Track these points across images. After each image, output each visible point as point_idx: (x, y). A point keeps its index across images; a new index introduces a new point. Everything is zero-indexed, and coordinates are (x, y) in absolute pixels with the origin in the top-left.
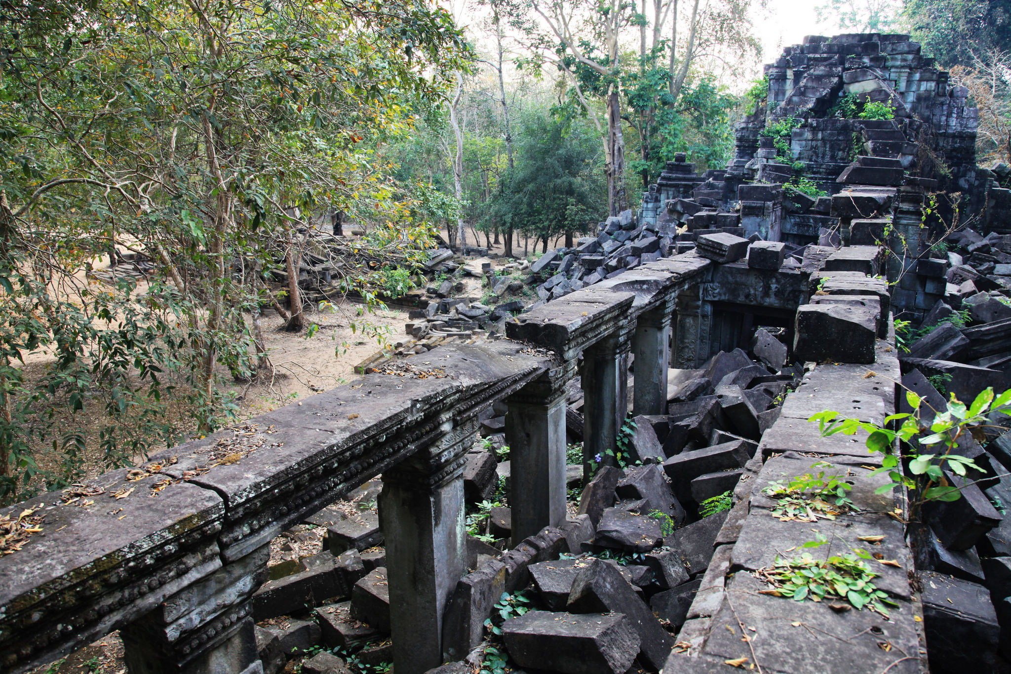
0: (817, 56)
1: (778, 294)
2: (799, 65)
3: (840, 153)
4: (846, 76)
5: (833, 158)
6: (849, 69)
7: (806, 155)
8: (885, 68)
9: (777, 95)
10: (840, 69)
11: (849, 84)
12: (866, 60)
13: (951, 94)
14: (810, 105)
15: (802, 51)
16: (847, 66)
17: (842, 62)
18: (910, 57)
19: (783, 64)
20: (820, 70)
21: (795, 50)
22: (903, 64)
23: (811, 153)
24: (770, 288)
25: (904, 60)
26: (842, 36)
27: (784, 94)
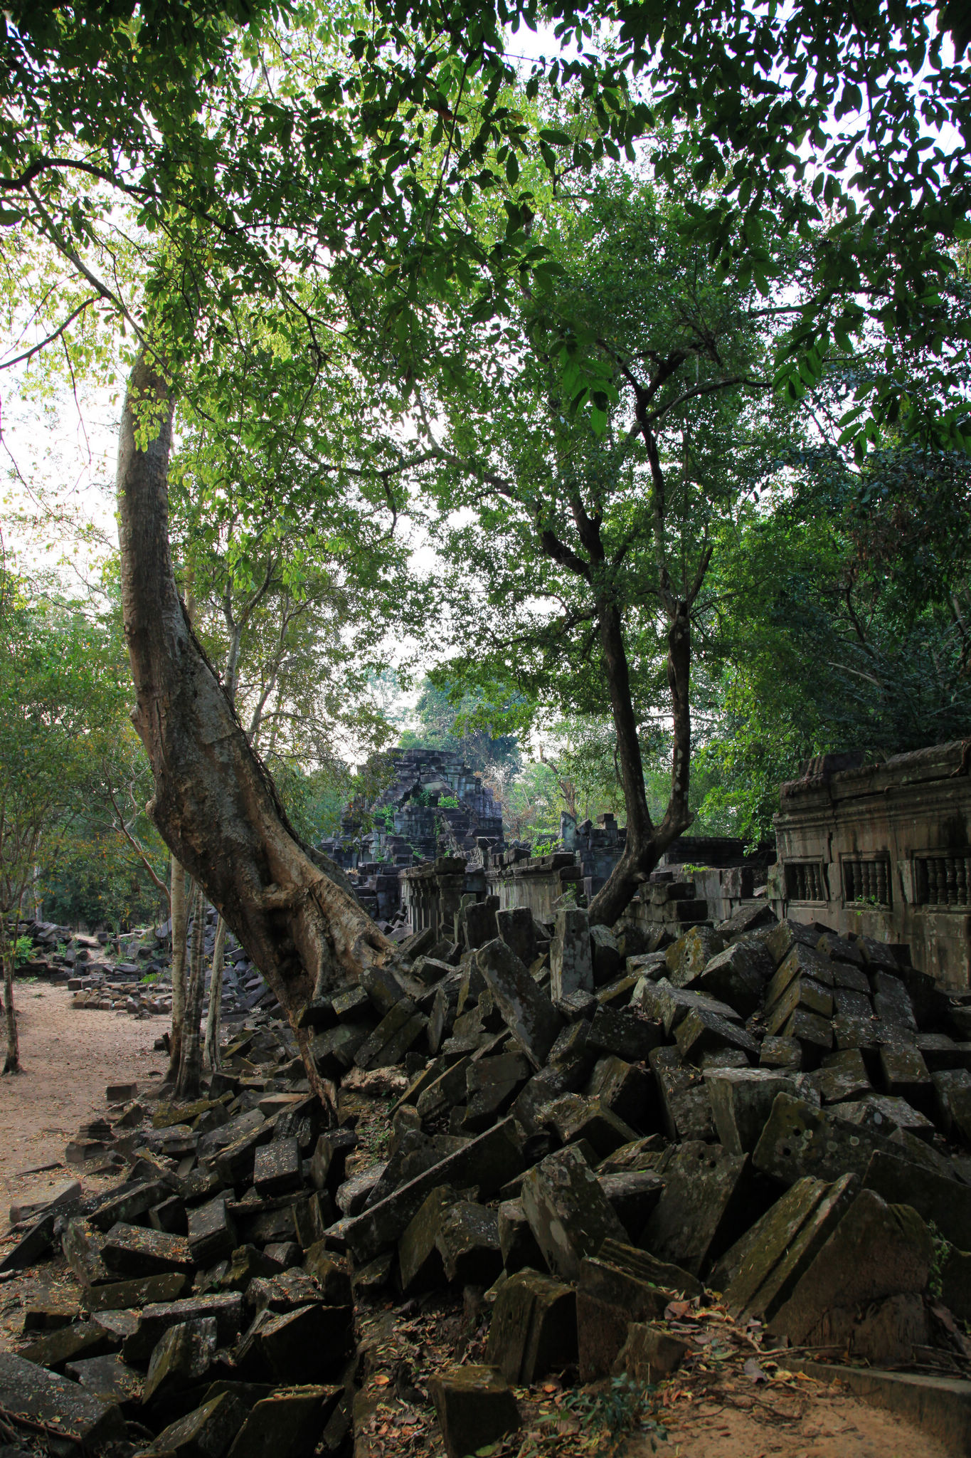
3: (427, 830)
4: (422, 778)
5: (422, 833)
6: (423, 773)
7: (404, 830)
8: (445, 774)
10: (417, 773)
11: (425, 783)
12: (433, 768)
13: (484, 792)
16: (421, 771)
17: (418, 768)
20: (406, 773)
22: (455, 772)
23: (408, 830)
25: (455, 768)
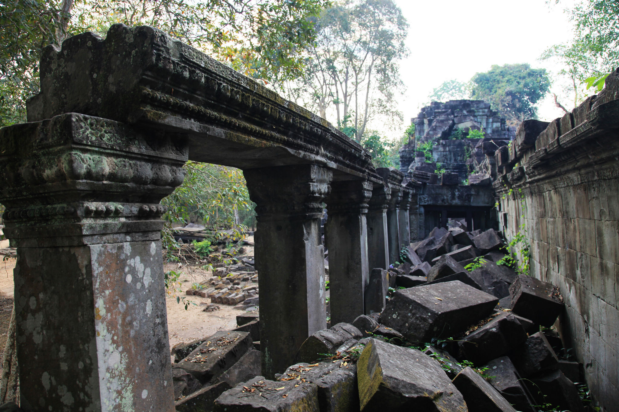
0: (440, 110)
1: (460, 197)
2: (430, 116)
3: (459, 158)
4: (456, 120)
5: (455, 160)
6: (457, 116)
7: (441, 159)
8: (475, 116)
9: (420, 132)
10: (452, 116)
11: (458, 124)
12: (465, 112)
13: (508, 130)
14: (439, 135)
15: (431, 109)
16: (456, 115)
17: (453, 113)
18: (486, 110)
19: (422, 116)
20: (442, 117)
21: (427, 108)
22: (483, 114)
23: (443, 158)
24: (455, 194)
25: (484, 112)
26: (450, 101)
27: (423, 131)
